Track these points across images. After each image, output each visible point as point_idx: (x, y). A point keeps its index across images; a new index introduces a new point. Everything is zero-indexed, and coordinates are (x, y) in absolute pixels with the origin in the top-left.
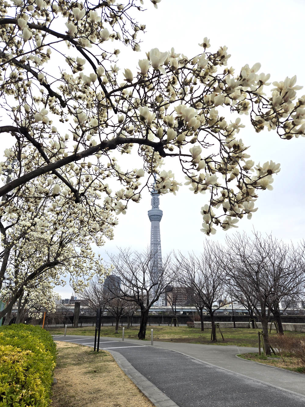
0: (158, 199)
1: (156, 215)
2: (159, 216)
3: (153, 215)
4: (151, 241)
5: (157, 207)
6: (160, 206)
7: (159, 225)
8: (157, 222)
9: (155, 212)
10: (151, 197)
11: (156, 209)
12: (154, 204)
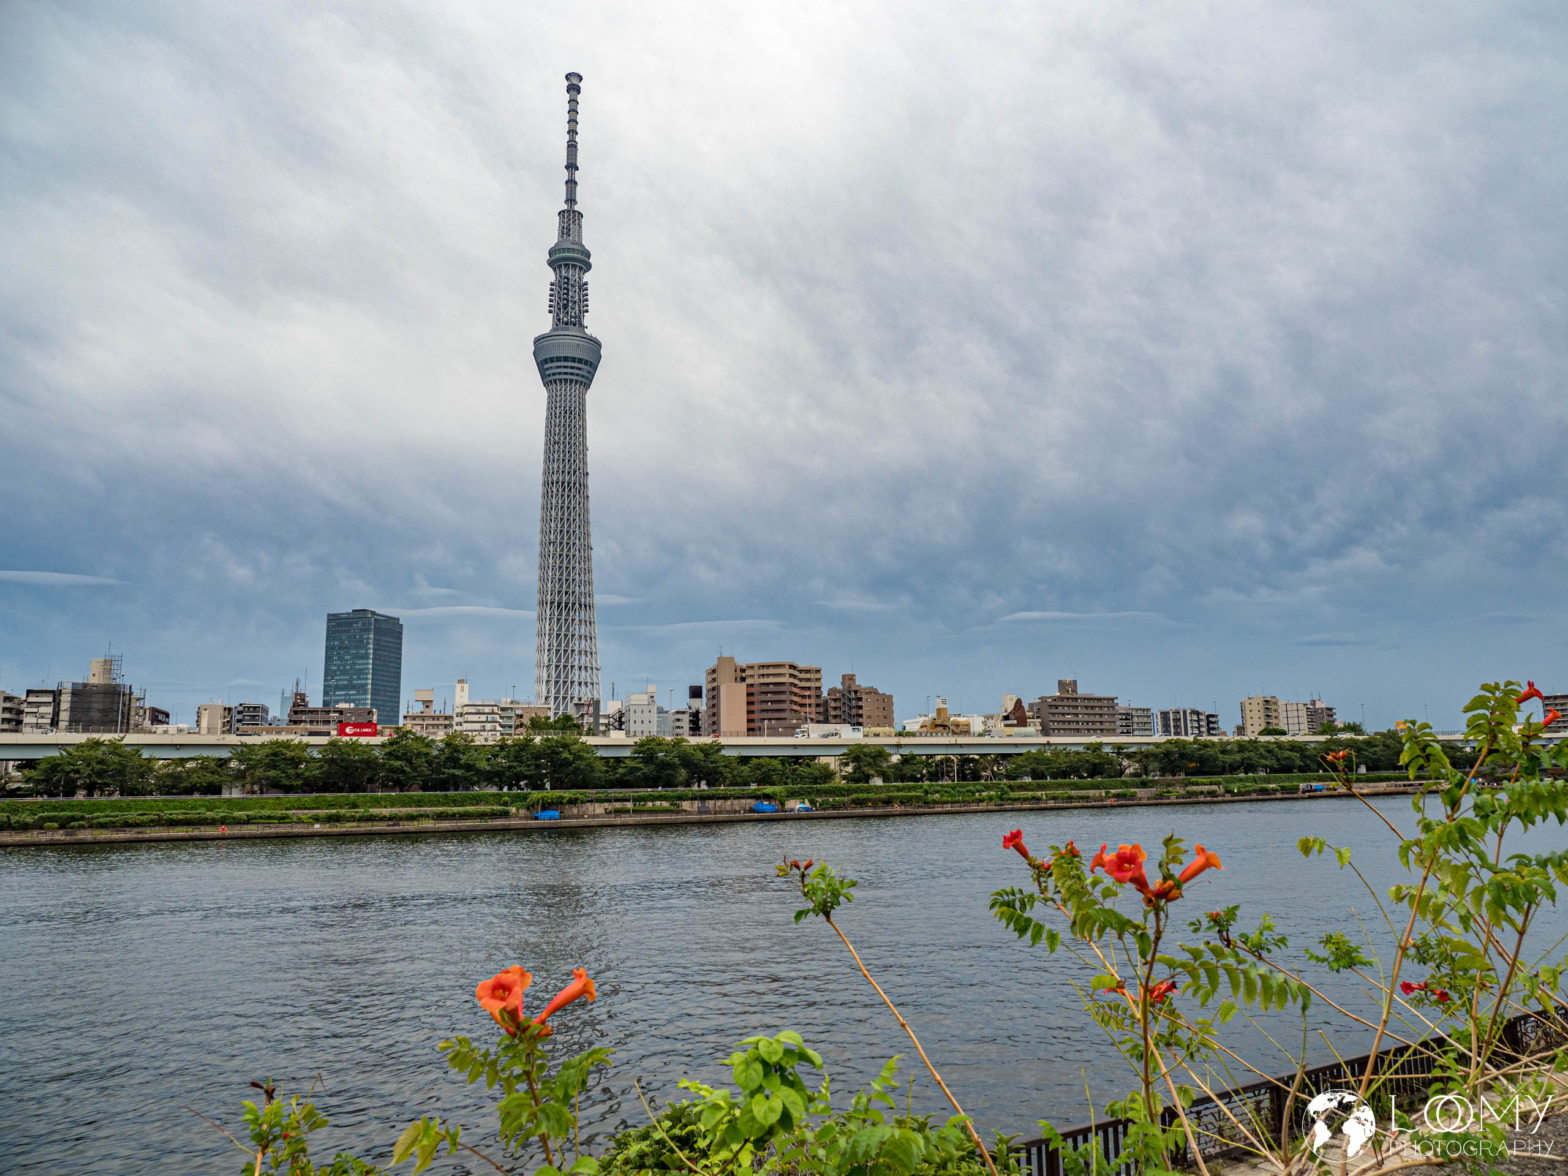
0: (583, 287)
1: (573, 360)
2: (586, 363)
3: (558, 359)
4: (546, 472)
5: (578, 323)
6: (587, 320)
7: (584, 405)
8: (575, 389)
9: (568, 346)
10: (551, 276)
11: (573, 331)
12: (566, 306)
